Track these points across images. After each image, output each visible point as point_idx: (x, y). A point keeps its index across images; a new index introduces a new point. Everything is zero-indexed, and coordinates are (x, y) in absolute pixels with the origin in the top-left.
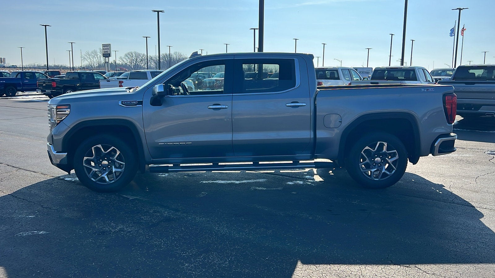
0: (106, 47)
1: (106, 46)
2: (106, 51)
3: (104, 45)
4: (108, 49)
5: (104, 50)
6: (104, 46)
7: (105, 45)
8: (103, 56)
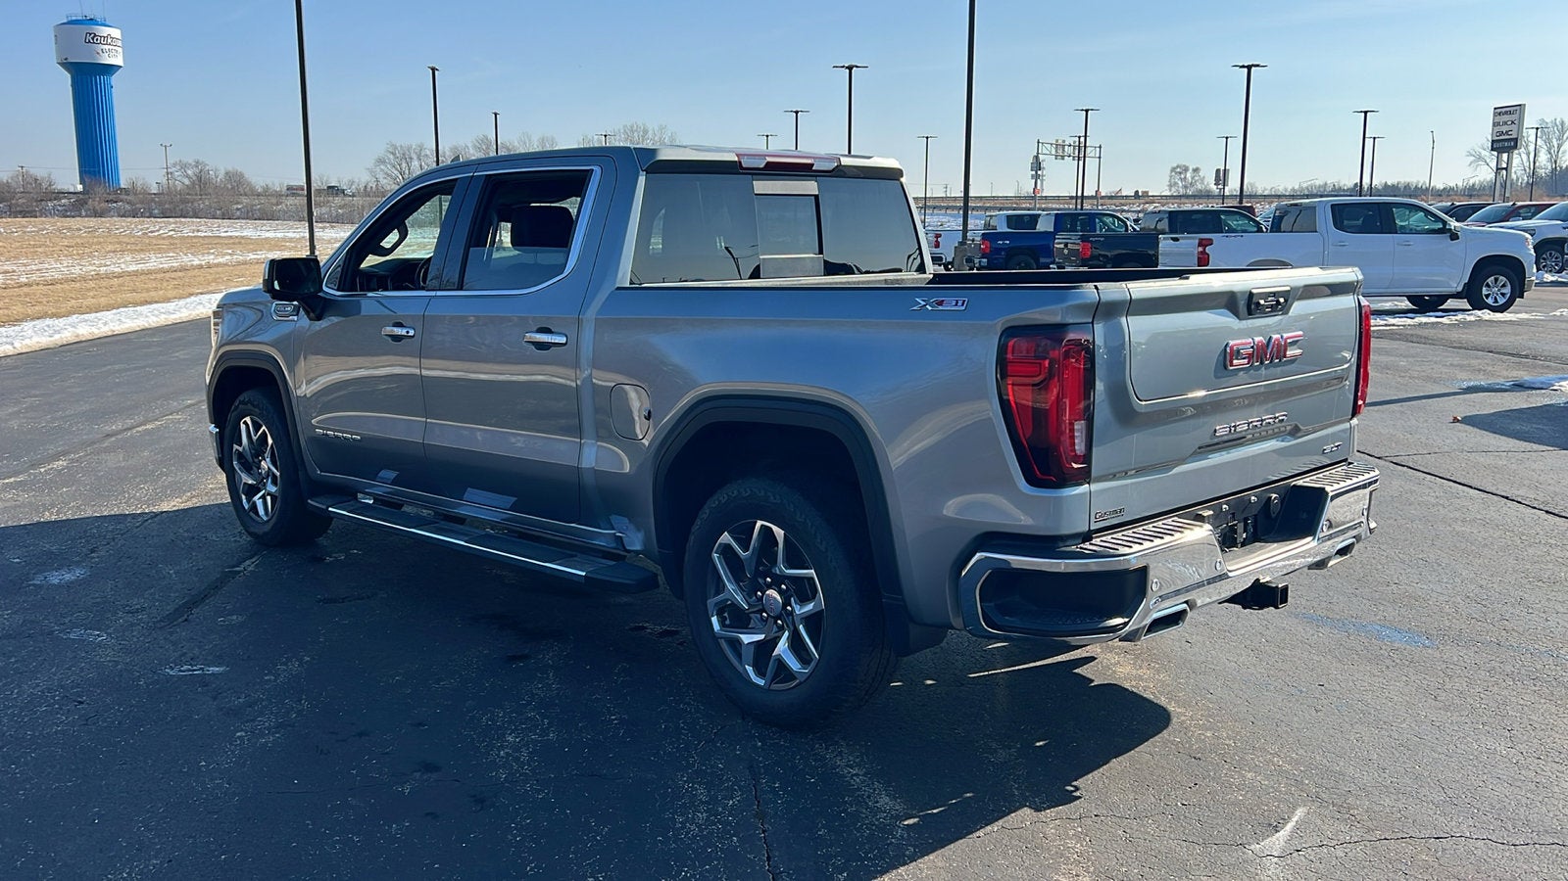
0: (1506, 118)
1: (1506, 113)
2: (1504, 129)
3: (1499, 110)
4: (1513, 122)
5: (1497, 129)
6: (1499, 112)
7: (1504, 110)
8: (1492, 146)
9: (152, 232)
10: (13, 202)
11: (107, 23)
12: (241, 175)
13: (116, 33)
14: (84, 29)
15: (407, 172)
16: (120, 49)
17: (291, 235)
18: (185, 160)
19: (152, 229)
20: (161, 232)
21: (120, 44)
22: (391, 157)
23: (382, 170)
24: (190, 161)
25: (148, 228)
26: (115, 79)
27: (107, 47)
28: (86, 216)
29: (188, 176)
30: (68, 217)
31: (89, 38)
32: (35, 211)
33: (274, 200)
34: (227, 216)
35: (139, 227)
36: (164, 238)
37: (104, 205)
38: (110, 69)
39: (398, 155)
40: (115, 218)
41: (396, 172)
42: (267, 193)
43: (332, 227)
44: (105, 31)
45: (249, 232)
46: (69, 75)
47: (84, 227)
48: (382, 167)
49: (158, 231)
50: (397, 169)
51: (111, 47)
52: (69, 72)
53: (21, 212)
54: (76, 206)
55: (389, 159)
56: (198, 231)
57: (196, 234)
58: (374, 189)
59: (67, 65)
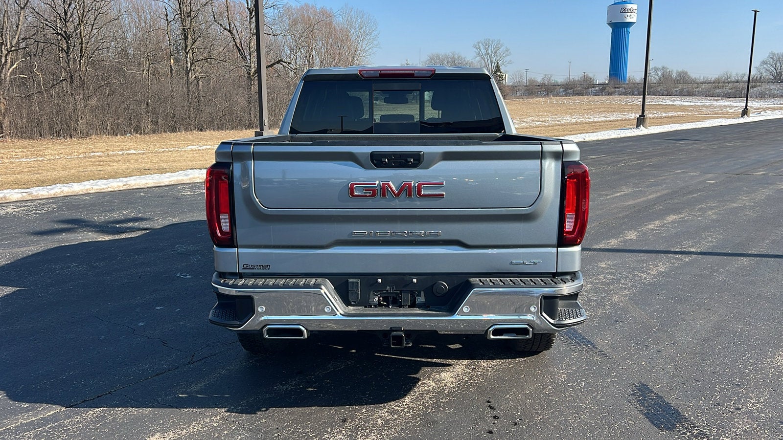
9: (629, 102)
10: (575, 89)
11: (632, 2)
12: (686, 73)
13: (635, 6)
14: (621, 6)
15: (779, 68)
17: (699, 104)
18: (657, 67)
19: (631, 101)
20: (635, 102)
21: (636, 11)
22: (771, 60)
23: (764, 68)
24: (660, 67)
25: (628, 101)
26: (631, 29)
27: (630, 14)
29: (658, 75)
30: (597, 95)
31: (622, 10)
32: (583, 93)
33: (695, 85)
34: (669, 94)
35: (625, 100)
36: (635, 105)
37: (613, 90)
38: (629, 24)
39: (775, 59)
40: (616, 96)
41: (772, 68)
42: (694, 82)
43: (722, 99)
44: (629, 6)
45: (677, 103)
46: (611, 29)
47: (600, 100)
48: (765, 66)
49: (633, 102)
51: (631, 14)
52: (611, 27)
53: (577, 93)
54: (603, 90)
55: (769, 61)
56: (652, 102)
57: (651, 103)
58: (758, 78)
59: (611, 24)
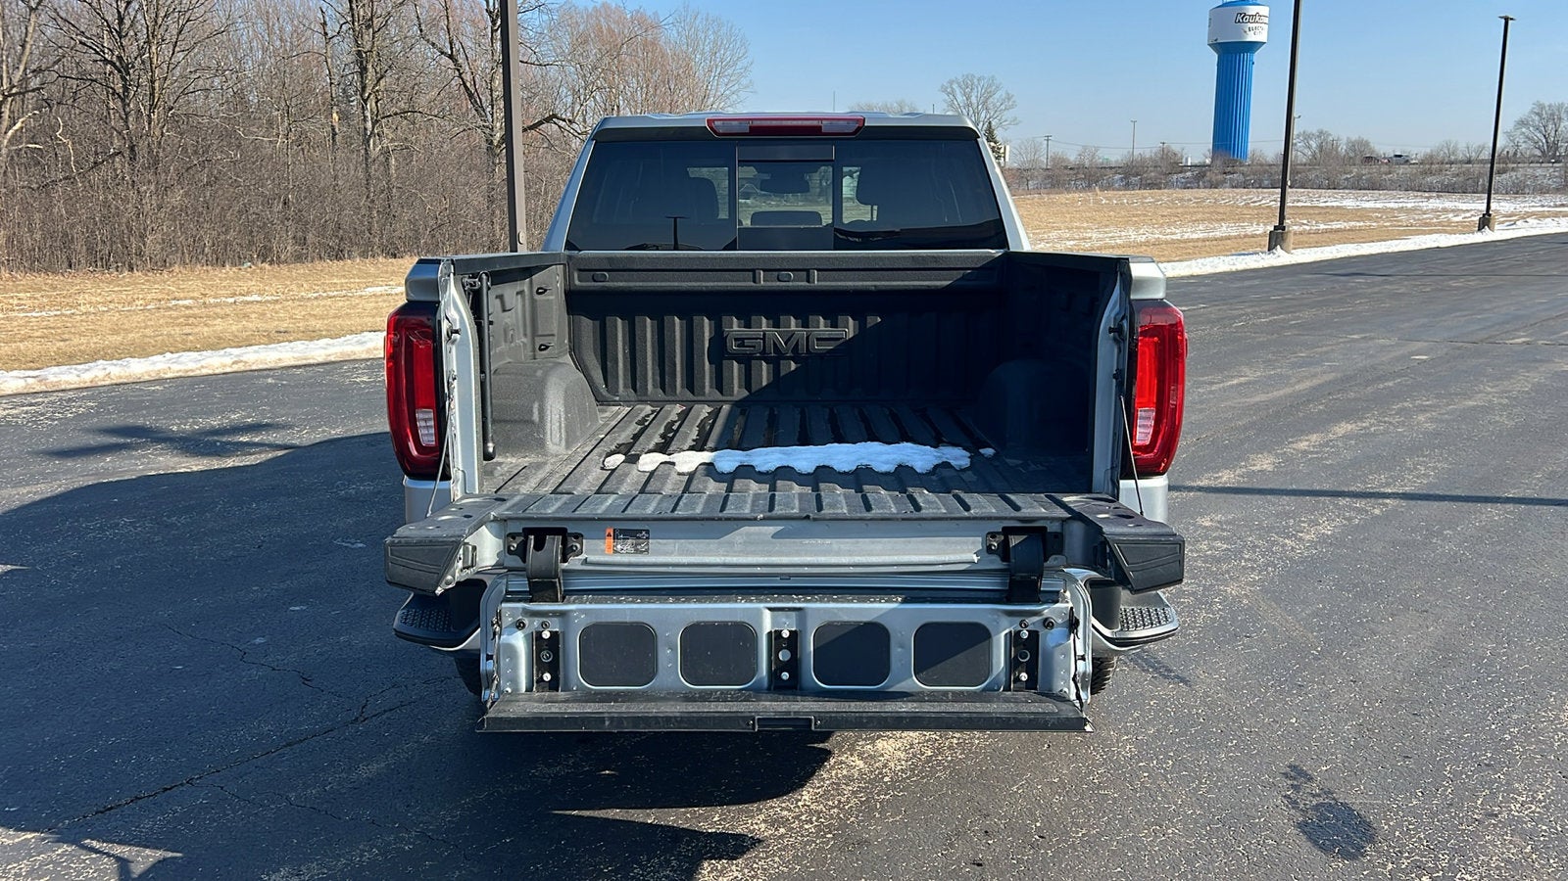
9: (1253, 202)
10: (1145, 175)
12: (1367, 144)
13: (1264, 10)
14: (1236, 10)
15: (1553, 134)
16: (1267, 26)
17: (1392, 205)
18: (1309, 131)
19: (1255, 199)
20: (1263, 202)
21: (1266, 20)
22: (1537, 118)
23: (1523, 133)
24: (1314, 131)
25: (1251, 199)
26: (1257, 56)
27: (1254, 25)
28: (1205, 187)
29: (1310, 147)
30: (1188, 188)
31: (1239, 18)
32: (1161, 183)
33: (1384, 169)
34: (1333, 185)
35: (1245, 197)
36: (1264, 208)
37: (1220, 177)
38: (1253, 46)
39: (1544, 116)
40: (1226, 189)
41: (1539, 135)
43: (1438, 197)
44: (1254, 10)
45: (1349, 204)
46: (1217, 56)
47: (1195, 198)
48: (1524, 130)
49: (1260, 201)
50: (1540, 132)
51: (1257, 25)
52: (1217, 52)
54: (1200, 177)
55: (1533, 120)
56: (1299, 201)
57: (1295, 204)
58: (1512, 153)
59: (1217, 46)
